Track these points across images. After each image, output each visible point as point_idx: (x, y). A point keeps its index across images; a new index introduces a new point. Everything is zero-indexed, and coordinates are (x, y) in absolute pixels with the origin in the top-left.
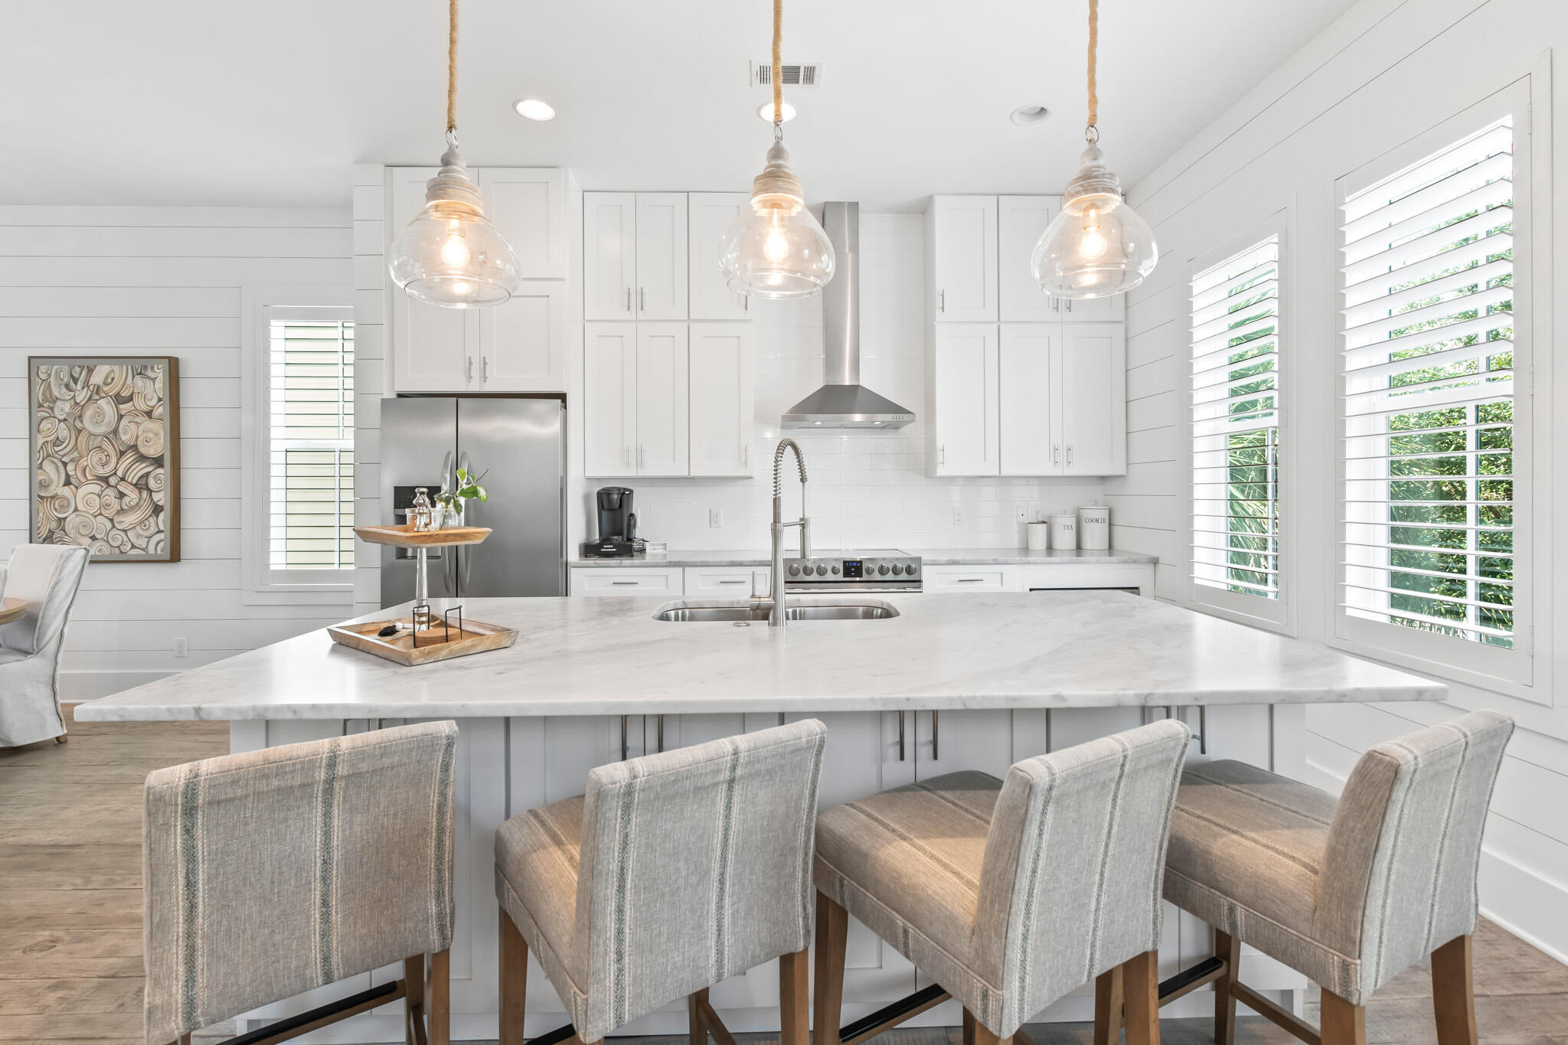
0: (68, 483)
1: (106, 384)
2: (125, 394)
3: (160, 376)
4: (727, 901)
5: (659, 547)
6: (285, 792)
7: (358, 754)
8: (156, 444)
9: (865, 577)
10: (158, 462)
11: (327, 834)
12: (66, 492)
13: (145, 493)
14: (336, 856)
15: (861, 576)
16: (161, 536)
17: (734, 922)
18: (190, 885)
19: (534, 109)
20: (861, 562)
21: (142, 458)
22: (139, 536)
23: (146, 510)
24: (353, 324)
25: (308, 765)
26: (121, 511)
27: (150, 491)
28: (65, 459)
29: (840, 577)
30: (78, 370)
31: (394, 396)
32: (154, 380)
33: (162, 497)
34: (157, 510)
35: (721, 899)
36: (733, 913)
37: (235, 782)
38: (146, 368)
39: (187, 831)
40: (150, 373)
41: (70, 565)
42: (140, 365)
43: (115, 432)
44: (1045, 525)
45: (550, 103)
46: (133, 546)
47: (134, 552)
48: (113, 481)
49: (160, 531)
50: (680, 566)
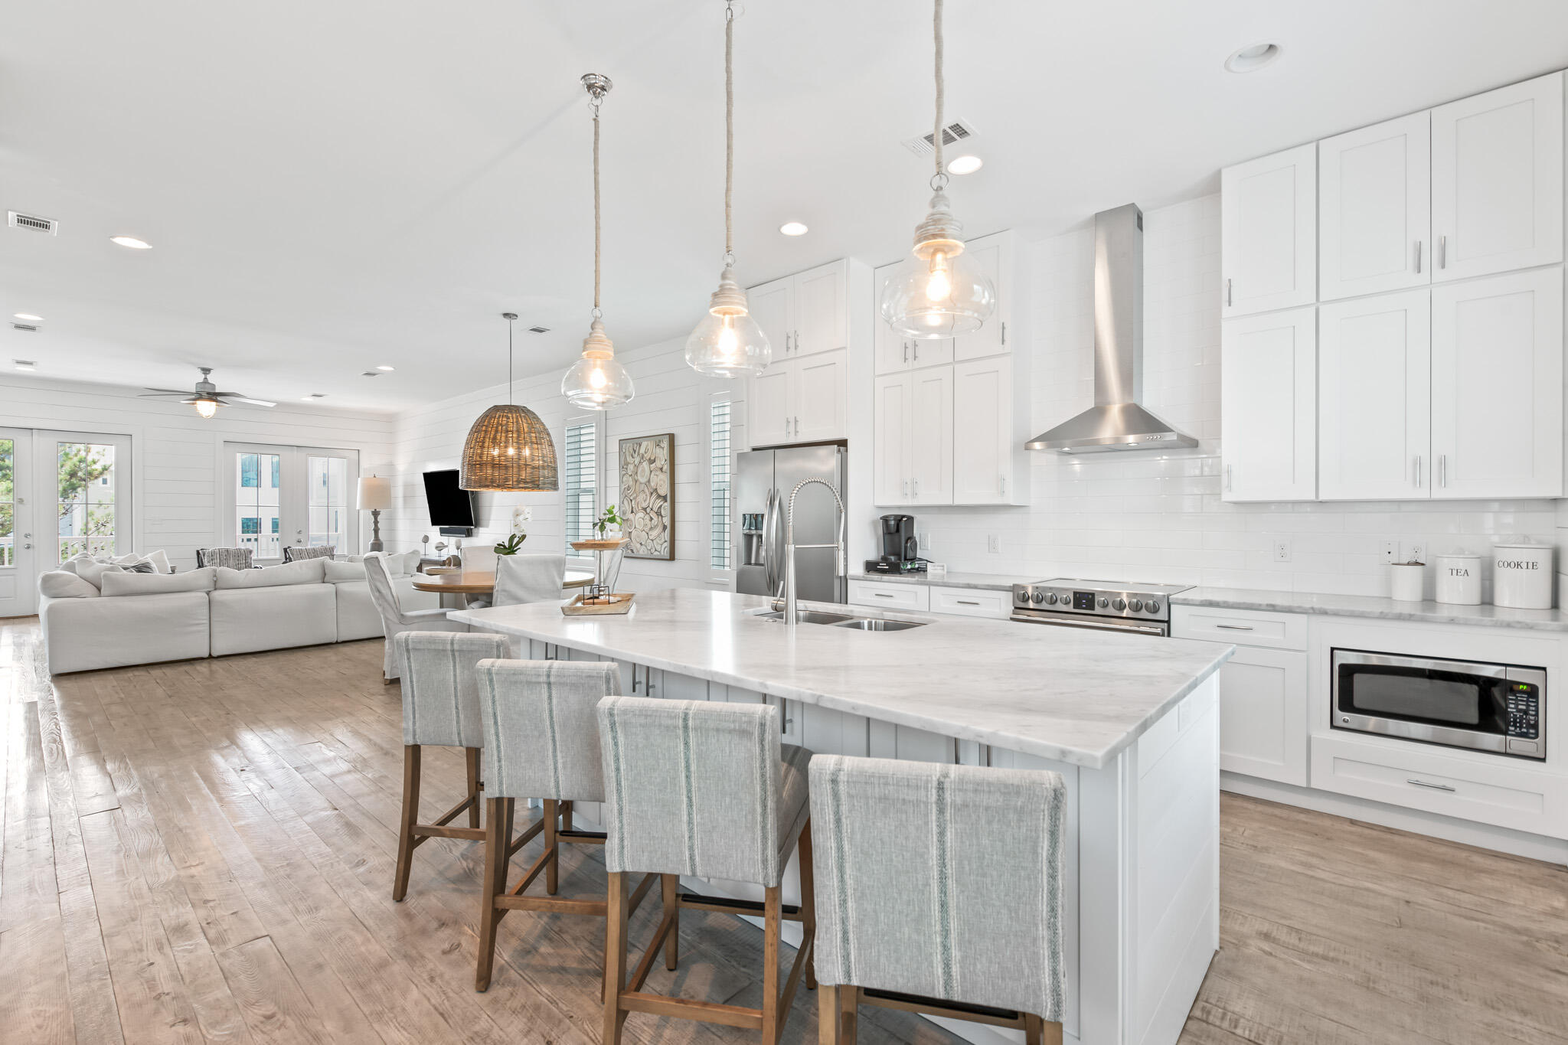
0: (632, 512)
1: (646, 453)
2: (652, 458)
3: (666, 445)
4: (559, 754)
5: (939, 568)
6: (438, 651)
7: (462, 641)
8: (664, 490)
9: (1098, 610)
10: (665, 498)
11: (455, 675)
12: (631, 516)
13: (660, 517)
14: (459, 687)
15: (1093, 609)
16: (666, 544)
17: (564, 768)
18: (411, 682)
19: (794, 229)
20: (1093, 595)
21: (659, 496)
22: (658, 543)
23: (659, 529)
24: (729, 403)
25: (443, 641)
26: (651, 529)
27: (662, 517)
28: (631, 498)
29: (1070, 608)
30: (635, 445)
31: (749, 450)
32: (663, 448)
33: (667, 521)
34: (665, 527)
35: (555, 750)
36: (563, 763)
37: (420, 642)
38: (660, 441)
39: (409, 659)
40: (662, 445)
41: (615, 559)
42: (657, 439)
43: (649, 481)
44: (1420, 568)
45: (804, 223)
46: (656, 550)
47: (656, 553)
48: (648, 510)
49: (666, 541)
50: (927, 584)
